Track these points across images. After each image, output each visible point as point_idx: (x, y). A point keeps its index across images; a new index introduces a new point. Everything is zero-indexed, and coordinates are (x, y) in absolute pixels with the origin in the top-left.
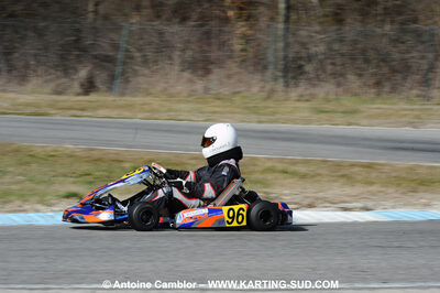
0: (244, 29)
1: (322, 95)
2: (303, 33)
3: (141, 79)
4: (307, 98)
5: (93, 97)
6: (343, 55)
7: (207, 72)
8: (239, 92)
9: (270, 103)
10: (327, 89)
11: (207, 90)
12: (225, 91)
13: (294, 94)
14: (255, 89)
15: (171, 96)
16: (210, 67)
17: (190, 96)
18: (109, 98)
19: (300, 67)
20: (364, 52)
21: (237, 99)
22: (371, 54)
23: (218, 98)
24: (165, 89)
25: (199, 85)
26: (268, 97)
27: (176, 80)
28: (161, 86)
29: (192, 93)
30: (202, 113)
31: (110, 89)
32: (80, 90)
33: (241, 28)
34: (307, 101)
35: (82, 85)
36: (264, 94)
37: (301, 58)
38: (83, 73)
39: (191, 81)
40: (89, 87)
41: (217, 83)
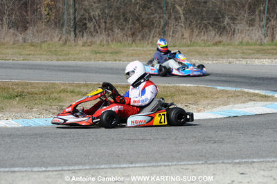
1: (98, 42)
4: (89, 44)
7: (26, 28)
10: (101, 38)
23: (32, 45)
25: (20, 37)
34: (89, 46)
41: (32, 35)
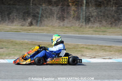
0: (74, 8)
1: (96, 27)
2: (90, 9)
3: (45, 22)
4: (92, 27)
5: (32, 27)
6: (101, 16)
7: (64, 20)
8: (73, 26)
9: (81, 29)
10: (97, 25)
11: (63, 25)
12: (68, 25)
13: (88, 26)
14: (77, 25)
15: (54, 27)
16: (65, 19)
17: (59, 27)
18: (37, 27)
19: (89, 19)
20: (107, 15)
21: (72, 28)
22: (109, 16)
23: (67, 27)
24: (52, 25)
25: (62, 24)
26: (81, 27)
27: (55, 22)
28: (51, 24)
29: (59, 26)
30: (62, 31)
31: (37, 25)
32: (28, 25)
33: (73, 8)
34: (92, 28)
35: (29, 24)
36: (79, 26)
37: (89, 16)
38: (29, 20)
39: (59, 23)
40: (31, 24)
41: (66, 23)
